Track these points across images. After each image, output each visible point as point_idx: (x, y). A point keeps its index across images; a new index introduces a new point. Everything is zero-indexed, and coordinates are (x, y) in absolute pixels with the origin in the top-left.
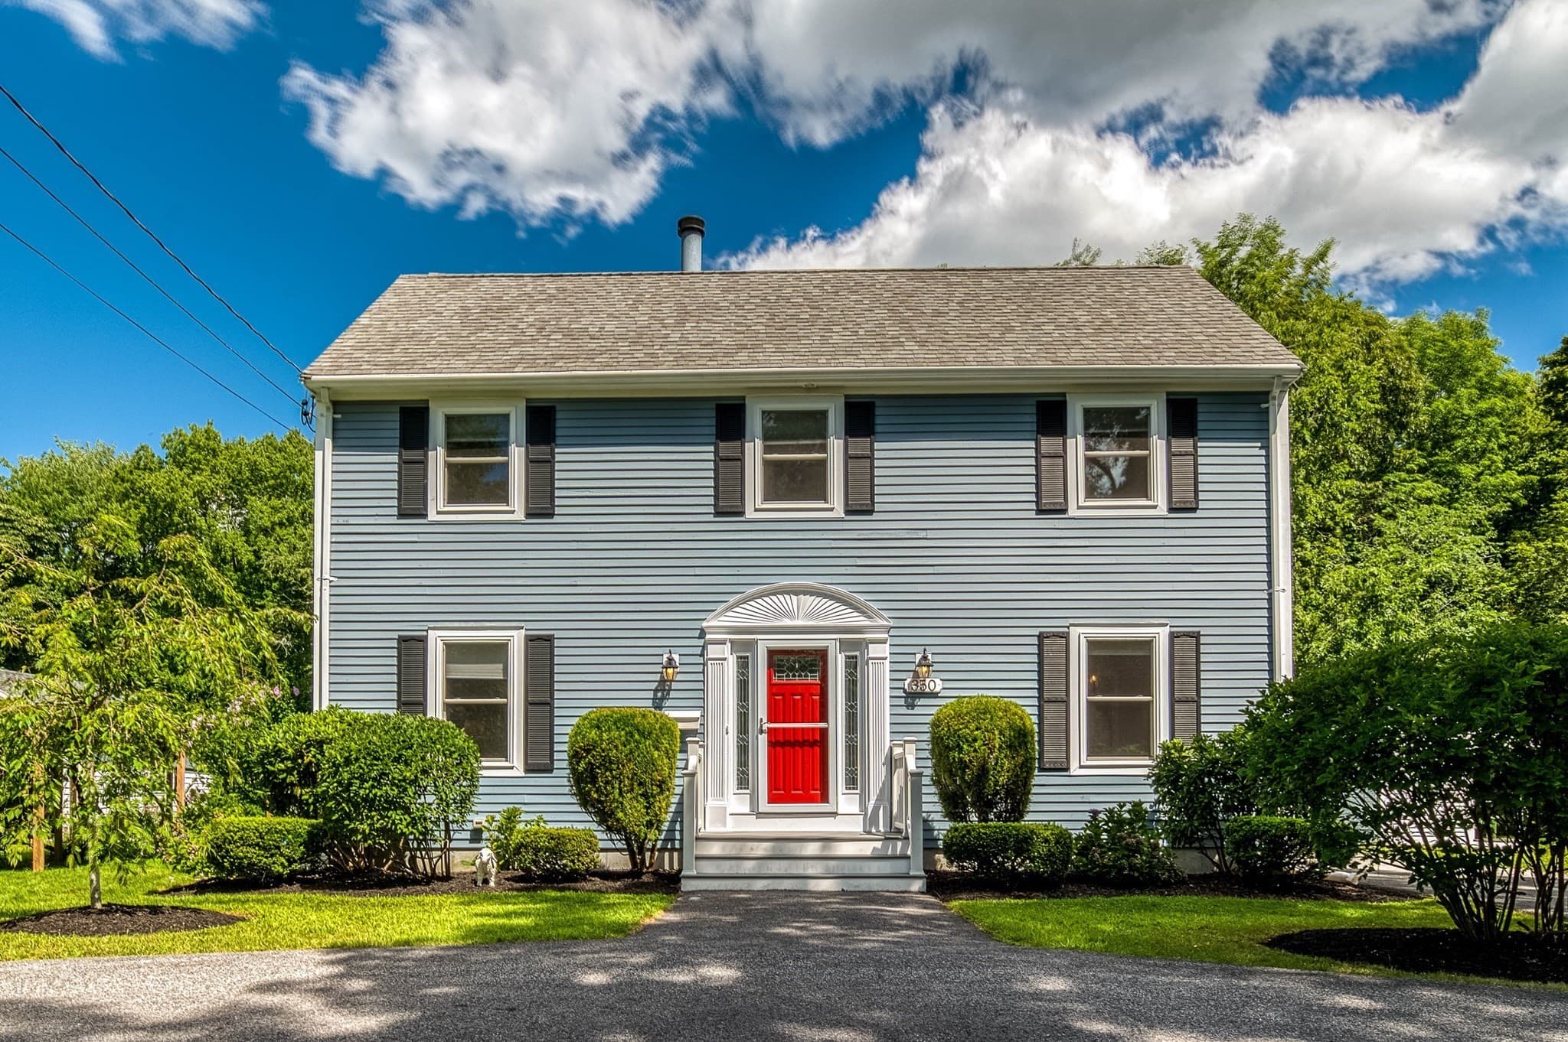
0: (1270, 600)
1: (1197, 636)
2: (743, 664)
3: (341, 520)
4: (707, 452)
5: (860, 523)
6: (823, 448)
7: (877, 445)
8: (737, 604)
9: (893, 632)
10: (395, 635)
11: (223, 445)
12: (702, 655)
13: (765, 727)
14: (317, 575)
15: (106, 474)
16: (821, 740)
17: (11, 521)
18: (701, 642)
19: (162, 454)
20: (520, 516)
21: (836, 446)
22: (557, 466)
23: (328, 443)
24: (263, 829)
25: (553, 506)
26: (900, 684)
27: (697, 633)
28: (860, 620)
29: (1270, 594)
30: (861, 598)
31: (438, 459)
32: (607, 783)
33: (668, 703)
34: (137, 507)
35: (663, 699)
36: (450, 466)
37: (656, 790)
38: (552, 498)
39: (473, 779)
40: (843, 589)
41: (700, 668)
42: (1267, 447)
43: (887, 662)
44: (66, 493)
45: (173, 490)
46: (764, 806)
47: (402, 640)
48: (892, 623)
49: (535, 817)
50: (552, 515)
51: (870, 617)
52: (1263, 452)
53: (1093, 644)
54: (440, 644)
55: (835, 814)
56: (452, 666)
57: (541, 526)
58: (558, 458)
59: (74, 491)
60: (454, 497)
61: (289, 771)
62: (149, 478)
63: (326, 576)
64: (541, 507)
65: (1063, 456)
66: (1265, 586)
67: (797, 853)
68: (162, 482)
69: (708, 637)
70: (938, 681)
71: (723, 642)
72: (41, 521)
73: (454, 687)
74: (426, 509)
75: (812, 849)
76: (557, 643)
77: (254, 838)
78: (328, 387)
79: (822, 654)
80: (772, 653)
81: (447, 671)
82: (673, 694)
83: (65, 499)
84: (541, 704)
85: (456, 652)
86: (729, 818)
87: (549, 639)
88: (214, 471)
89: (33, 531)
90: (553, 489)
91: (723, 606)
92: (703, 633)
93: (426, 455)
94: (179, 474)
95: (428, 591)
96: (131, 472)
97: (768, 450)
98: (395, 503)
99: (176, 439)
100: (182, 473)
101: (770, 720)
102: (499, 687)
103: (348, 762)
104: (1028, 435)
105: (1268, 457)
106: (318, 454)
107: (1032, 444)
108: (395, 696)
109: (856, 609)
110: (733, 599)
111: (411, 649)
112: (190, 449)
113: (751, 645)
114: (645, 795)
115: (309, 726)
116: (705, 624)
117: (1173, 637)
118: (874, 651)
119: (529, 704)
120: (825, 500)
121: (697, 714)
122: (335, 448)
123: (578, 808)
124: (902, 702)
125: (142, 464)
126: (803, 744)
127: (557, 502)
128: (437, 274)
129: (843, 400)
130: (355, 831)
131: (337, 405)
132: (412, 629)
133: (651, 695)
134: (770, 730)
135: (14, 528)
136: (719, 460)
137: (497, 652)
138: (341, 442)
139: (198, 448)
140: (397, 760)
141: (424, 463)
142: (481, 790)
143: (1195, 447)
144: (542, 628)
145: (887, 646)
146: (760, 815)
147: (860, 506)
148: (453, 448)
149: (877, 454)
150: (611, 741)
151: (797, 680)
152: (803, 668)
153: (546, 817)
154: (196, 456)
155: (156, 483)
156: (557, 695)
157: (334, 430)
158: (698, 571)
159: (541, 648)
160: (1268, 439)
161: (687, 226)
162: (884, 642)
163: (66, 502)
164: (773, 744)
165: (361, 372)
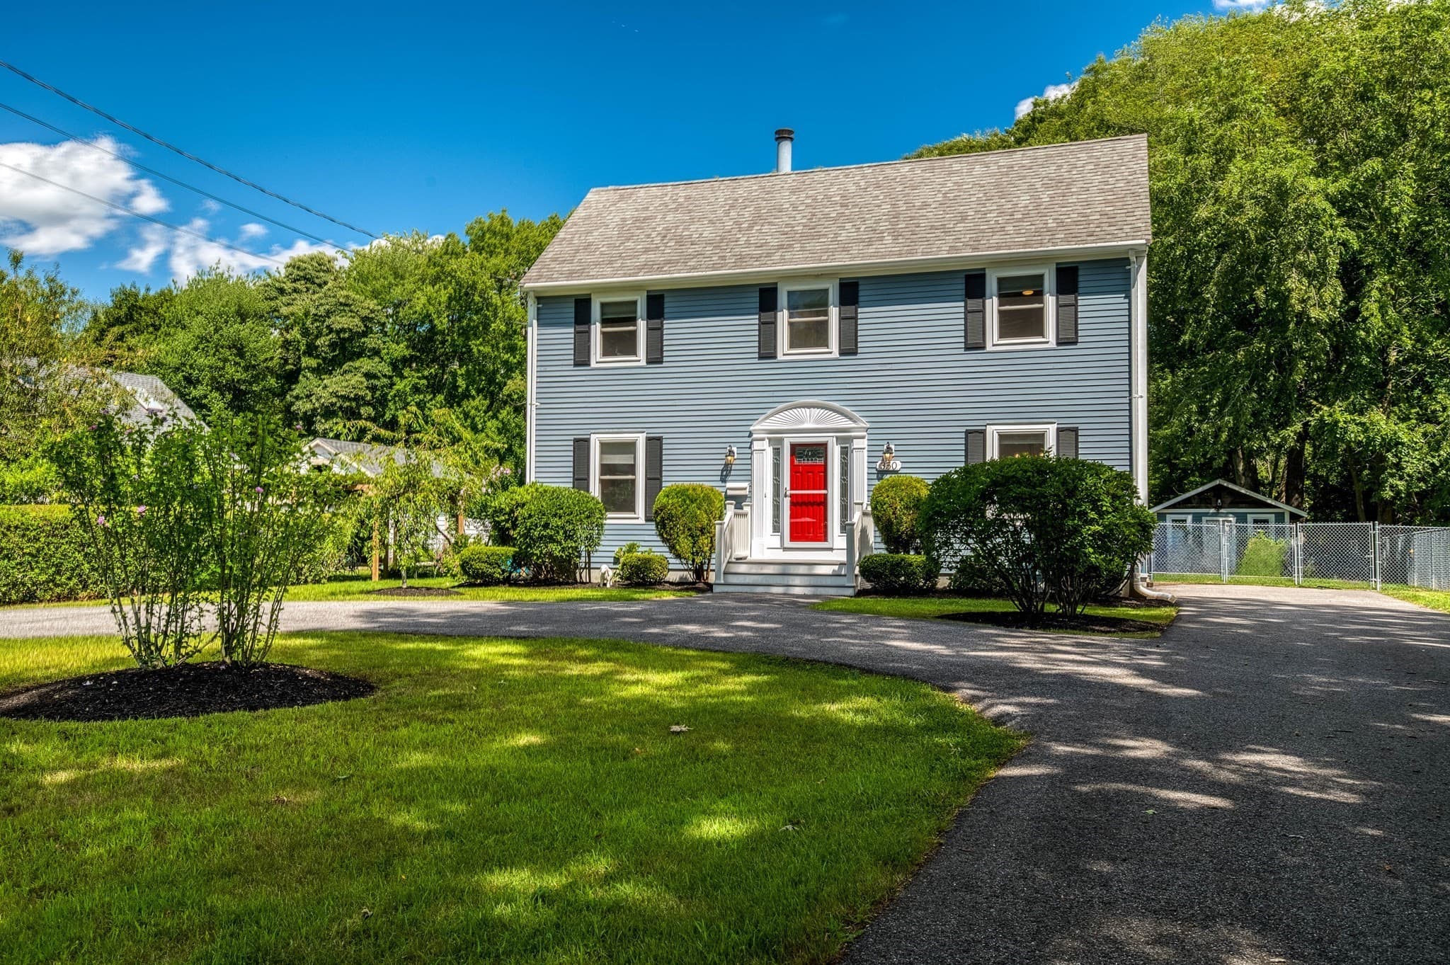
0: (1130, 404)
1: (1076, 430)
2: (777, 453)
3: (542, 369)
4: (754, 319)
5: (849, 360)
6: (826, 313)
7: (860, 310)
8: (772, 415)
9: (869, 431)
10: (572, 438)
11: (514, 230)
12: (750, 448)
13: (788, 493)
14: (529, 402)
15: (423, 260)
16: (822, 502)
17: (350, 306)
18: (750, 440)
19: (466, 240)
20: (643, 363)
21: (834, 312)
22: (665, 332)
23: (535, 322)
24: (489, 553)
25: (662, 357)
26: (873, 465)
27: (747, 434)
28: (849, 424)
29: (1130, 400)
30: (848, 409)
31: (596, 330)
32: (671, 529)
33: (730, 478)
34: (445, 288)
35: (726, 476)
36: (604, 334)
37: (699, 533)
38: (662, 351)
39: (600, 526)
40: (836, 404)
41: (749, 456)
42: (1128, 297)
43: (865, 451)
44: (391, 279)
45: (474, 273)
46: (788, 544)
47: (576, 441)
48: (868, 425)
49: (647, 549)
50: (661, 362)
51: (855, 422)
52: (1127, 301)
53: (1002, 437)
54: (598, 443)
55: (831, 549)
56: (604, 456)
57: (655, 369)
58: (665, 326)
59: (396, 275)
60: (606, 353)
61: (507, 521)
62: (454, 264)
63: (534, 402)
64: (656, 357)
65: (983, 311)
66: (1127, 394)
67: (792, 572)
68: (464, 266)
69: (754, 436)
70: (898, 463)
71: (763, 439)
72: (372, 304)
73: (606, 469)
74: (589, 360)
75: (802, 570)
76: (664, 441)
77: (484, 558)
78: (534, 290)
79: (825, 445)
80: (794, 447)
81: (601, 459)
82: (732, 473)
83: (390, 283)
84: (654, 480)
85: (607, 448)
86: (766, 550)
87: (660, 439)
88: (507, 252)
89: (365, 313)
90: (662, 346)
91: (764, 416)
92: (751, 434)
93: (590, 328)
94: (479, 258)
95: (591, 410)
96: (441, 257)
97: (791, 316)
98: (572, 357)
99: (477, 226)
100: (481, 257)
101: (791, 489)
102: (631, 469)
103: (530, 516)
104: (959, 298)
105: (1130, 303)
106: (529, 329)
107: (962, 304)
108: (571, 475)
109: (846, 416)
110: (770, 412)
111: (581, 446)
112: (488, 236)
113: (781, 441)
114: (692, 536)
115: (520, 494)
116: (752, 428)
117: (1059, 430)
118: (857, 444)
119: (647, 479)
120: (827, 346)
121: (746, 485)
122: (539, 325)
123: (661, 544)
124: (875, 476)
125: (451, 251)
126: (813, 504)
127: (665, 354)
128: (613, 187)
129: (838, 281)
130: (533, 554)
131: (539, 299)
132: (581, 434)
133: (719, 473)
134: (791, 496)
135: (351, 311)
136: (761, 323)
137: (630, 447)
138: (542, 322)
139: (495, 233)
140: (555, 515)
141: (588, 332)
142: (606, 532)
143: (1076, 300)
144: (655, 433)
145: (865, 440)
146: (785, 549)
147: (849, 348)
148: (605, 322)
149: (859, 316)
150: (673, 504)
151: (810, 463)
152: (813, 455)
153: (654, 549)
154: (493, 241)
155: (461, 267)
156: (664, 473)
157: (538, 314)
158: (749, 395)
159: (655, 444)
160: (1130, 291)
161: (782, 136)
162: (863, 437)
163: (390, 286)
164: (793, 504)
165: (552, 279)
